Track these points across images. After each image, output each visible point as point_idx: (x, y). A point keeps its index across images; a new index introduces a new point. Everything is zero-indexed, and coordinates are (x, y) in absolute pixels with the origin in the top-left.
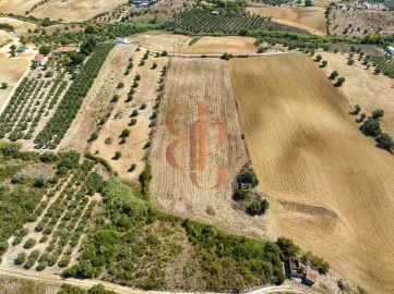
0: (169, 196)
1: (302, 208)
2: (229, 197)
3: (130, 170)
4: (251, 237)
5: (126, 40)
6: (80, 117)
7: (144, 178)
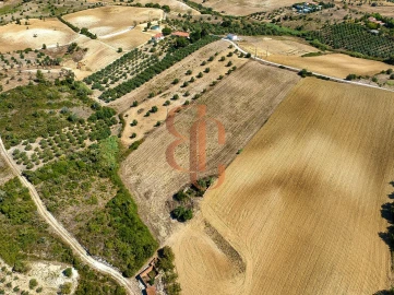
0: (134, 168)
1: (220, 240)
2: (173, 193)
3: (131, 137)
4: (151, 232)
5: (235, 37)
6: (143, 87)
7: (134, 147)
